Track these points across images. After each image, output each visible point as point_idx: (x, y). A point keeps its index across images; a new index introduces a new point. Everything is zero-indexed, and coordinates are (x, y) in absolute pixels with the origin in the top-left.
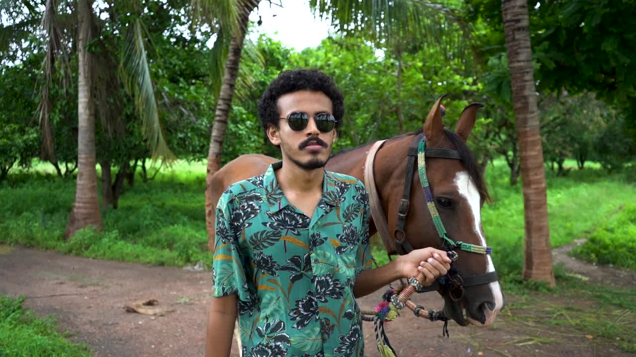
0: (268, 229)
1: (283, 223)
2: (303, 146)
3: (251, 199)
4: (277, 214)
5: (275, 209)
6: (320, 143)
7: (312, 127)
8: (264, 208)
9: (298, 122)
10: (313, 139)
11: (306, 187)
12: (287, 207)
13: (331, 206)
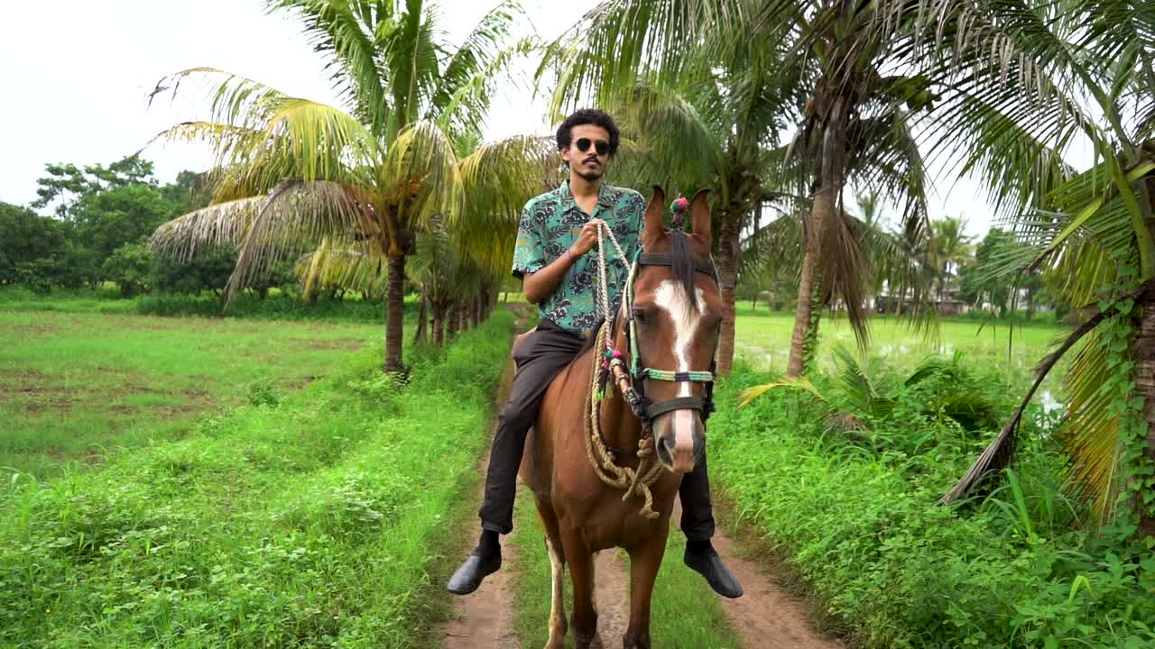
0: (561, 224)
1: (571, 220)
2: (584, 162)
3: (550, 204)
4: (568, 212)
5: (566, 209)
6: (597, 161)
7: (593, 149)
8: (559, 210)
9: (584, 144)
10: (593, 157)
11: (588, 192)
12: (575, 208)
13: (606, 207)
